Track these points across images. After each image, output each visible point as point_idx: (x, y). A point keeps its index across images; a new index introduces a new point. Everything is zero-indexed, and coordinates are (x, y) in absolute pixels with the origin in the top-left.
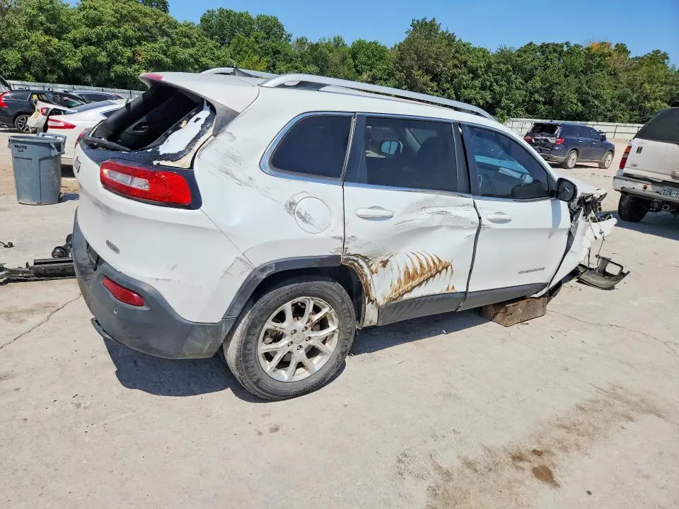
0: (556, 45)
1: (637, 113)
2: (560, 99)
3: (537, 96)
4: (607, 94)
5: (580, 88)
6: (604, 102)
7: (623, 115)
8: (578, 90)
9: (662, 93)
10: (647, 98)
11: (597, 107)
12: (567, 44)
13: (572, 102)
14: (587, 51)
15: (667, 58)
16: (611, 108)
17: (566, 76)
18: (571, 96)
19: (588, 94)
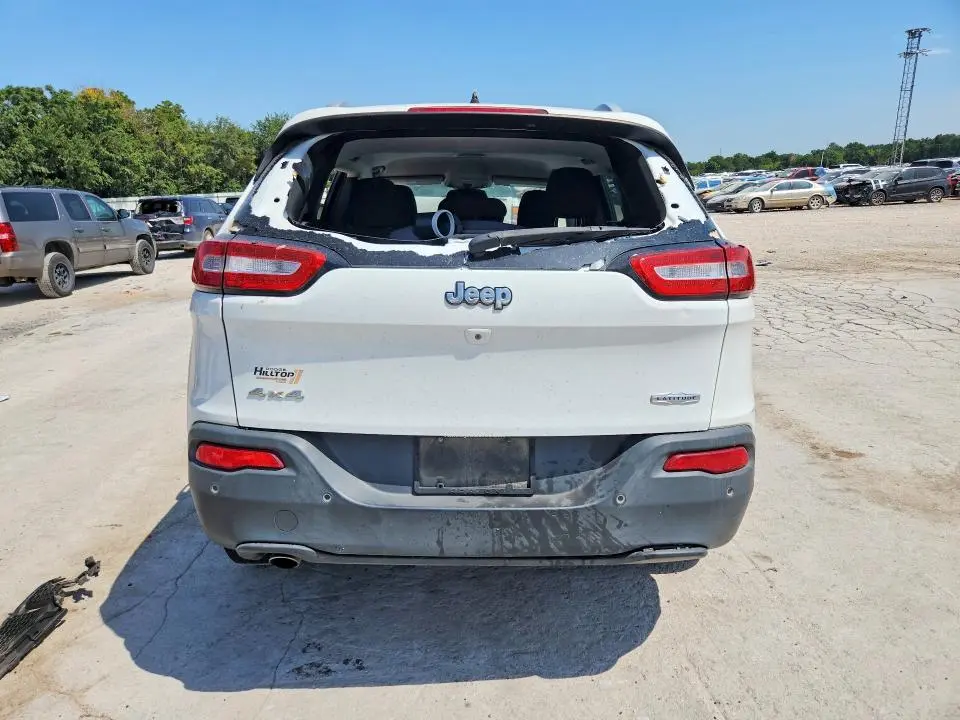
0: (32, 90)
1: (181, 180)
2: (75, 169)
3: (35, 166)
4: (136, 158)
5: (97, 152)
6: (136, 169)
7: (167, 184)
8: (95, 154)
9: (202, 154)
10: (186, 161)
11: (130, 177)
12: (49, 88)
13: (94, 173)
14: (84, 100)
15: (182, 111)
16: (148, 177)
17: (70, 136)
18: (89, 163)
19: (110, 159)
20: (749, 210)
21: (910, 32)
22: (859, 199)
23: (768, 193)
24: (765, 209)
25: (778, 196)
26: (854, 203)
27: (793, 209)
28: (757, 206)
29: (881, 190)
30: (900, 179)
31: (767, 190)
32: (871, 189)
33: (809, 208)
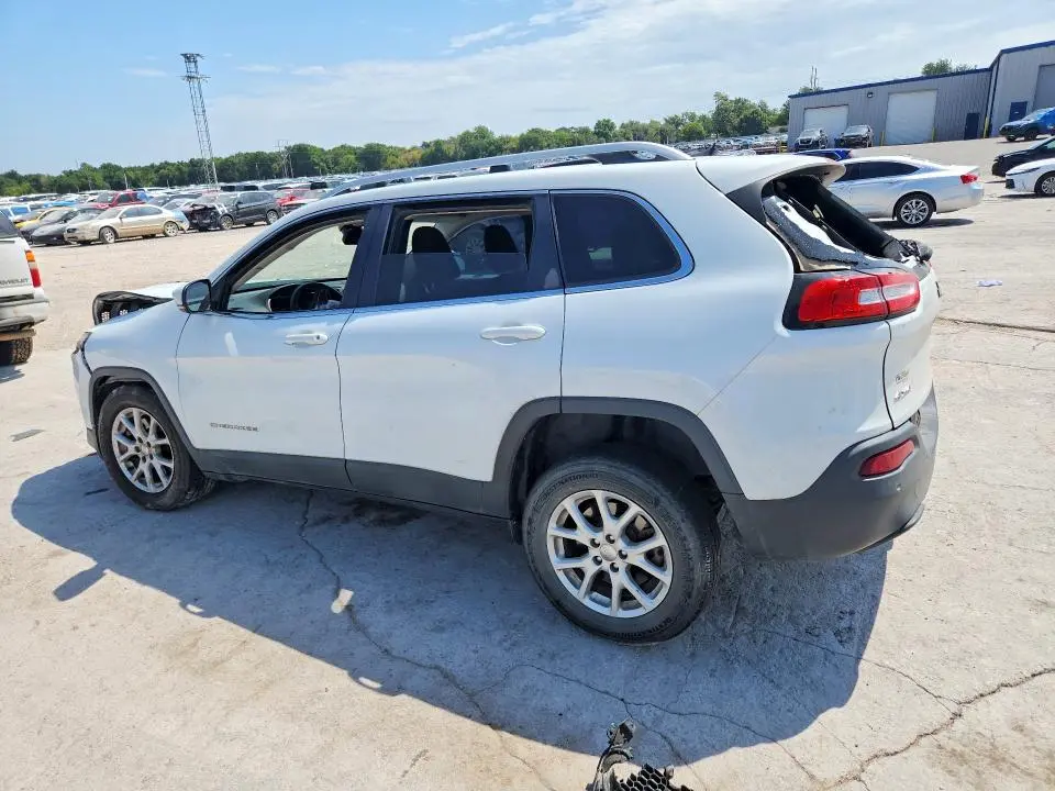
20: (101, 240)
21: (185, 55)
22: (209, 225)
23: (117, 220)
24: (118, 238)
25: (129, 224)
26: (204, 229)
27: (146, 237)
28: (109, 236)
29: (226, 215)
30: (239, 203)
31: (114, 216)
32: (217, 214)
33: (166, 236)
